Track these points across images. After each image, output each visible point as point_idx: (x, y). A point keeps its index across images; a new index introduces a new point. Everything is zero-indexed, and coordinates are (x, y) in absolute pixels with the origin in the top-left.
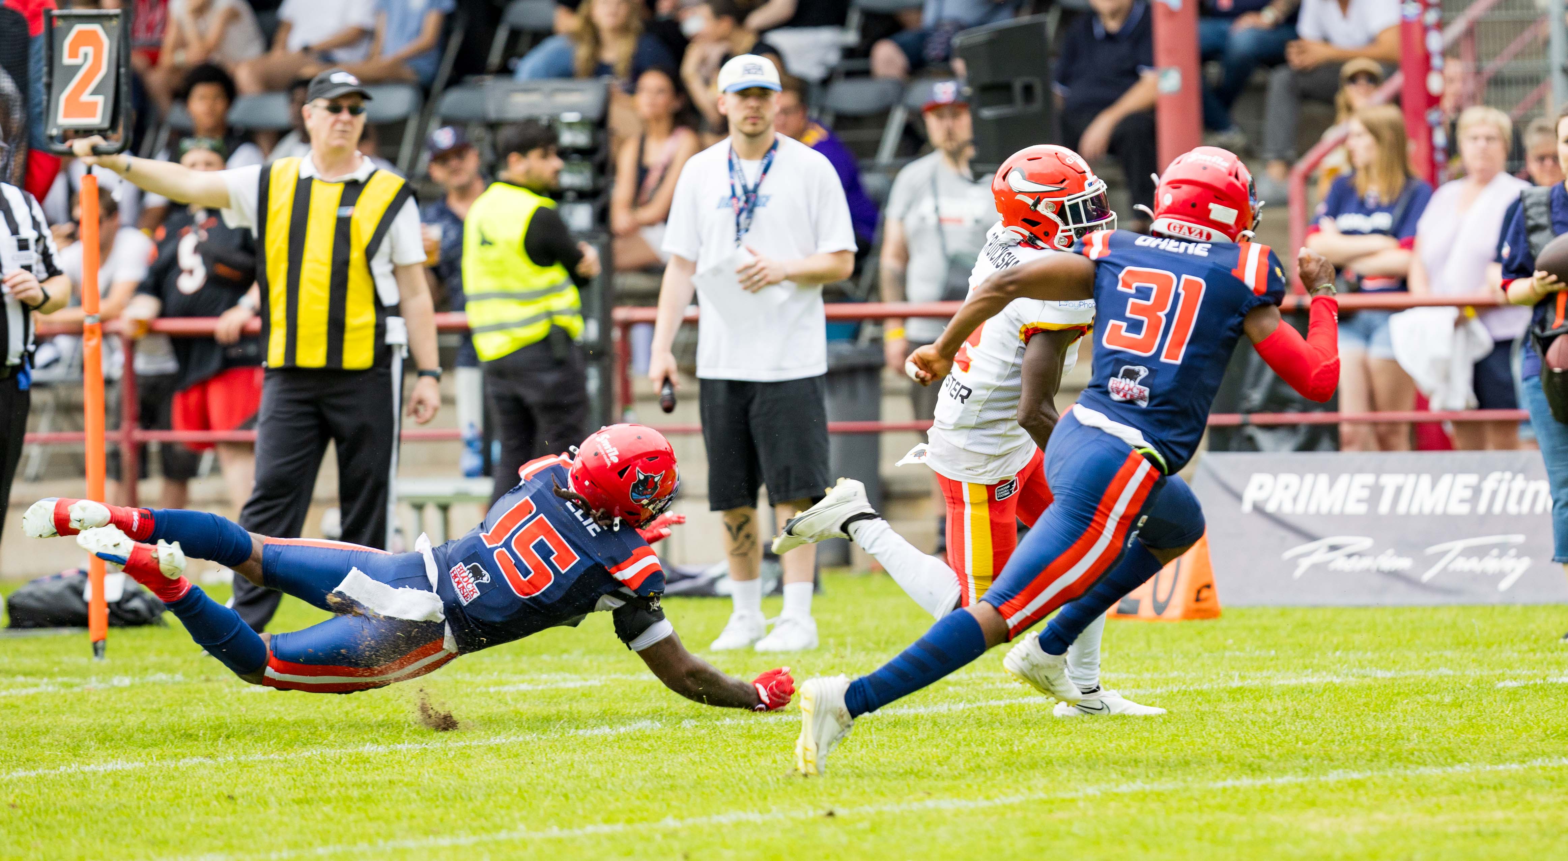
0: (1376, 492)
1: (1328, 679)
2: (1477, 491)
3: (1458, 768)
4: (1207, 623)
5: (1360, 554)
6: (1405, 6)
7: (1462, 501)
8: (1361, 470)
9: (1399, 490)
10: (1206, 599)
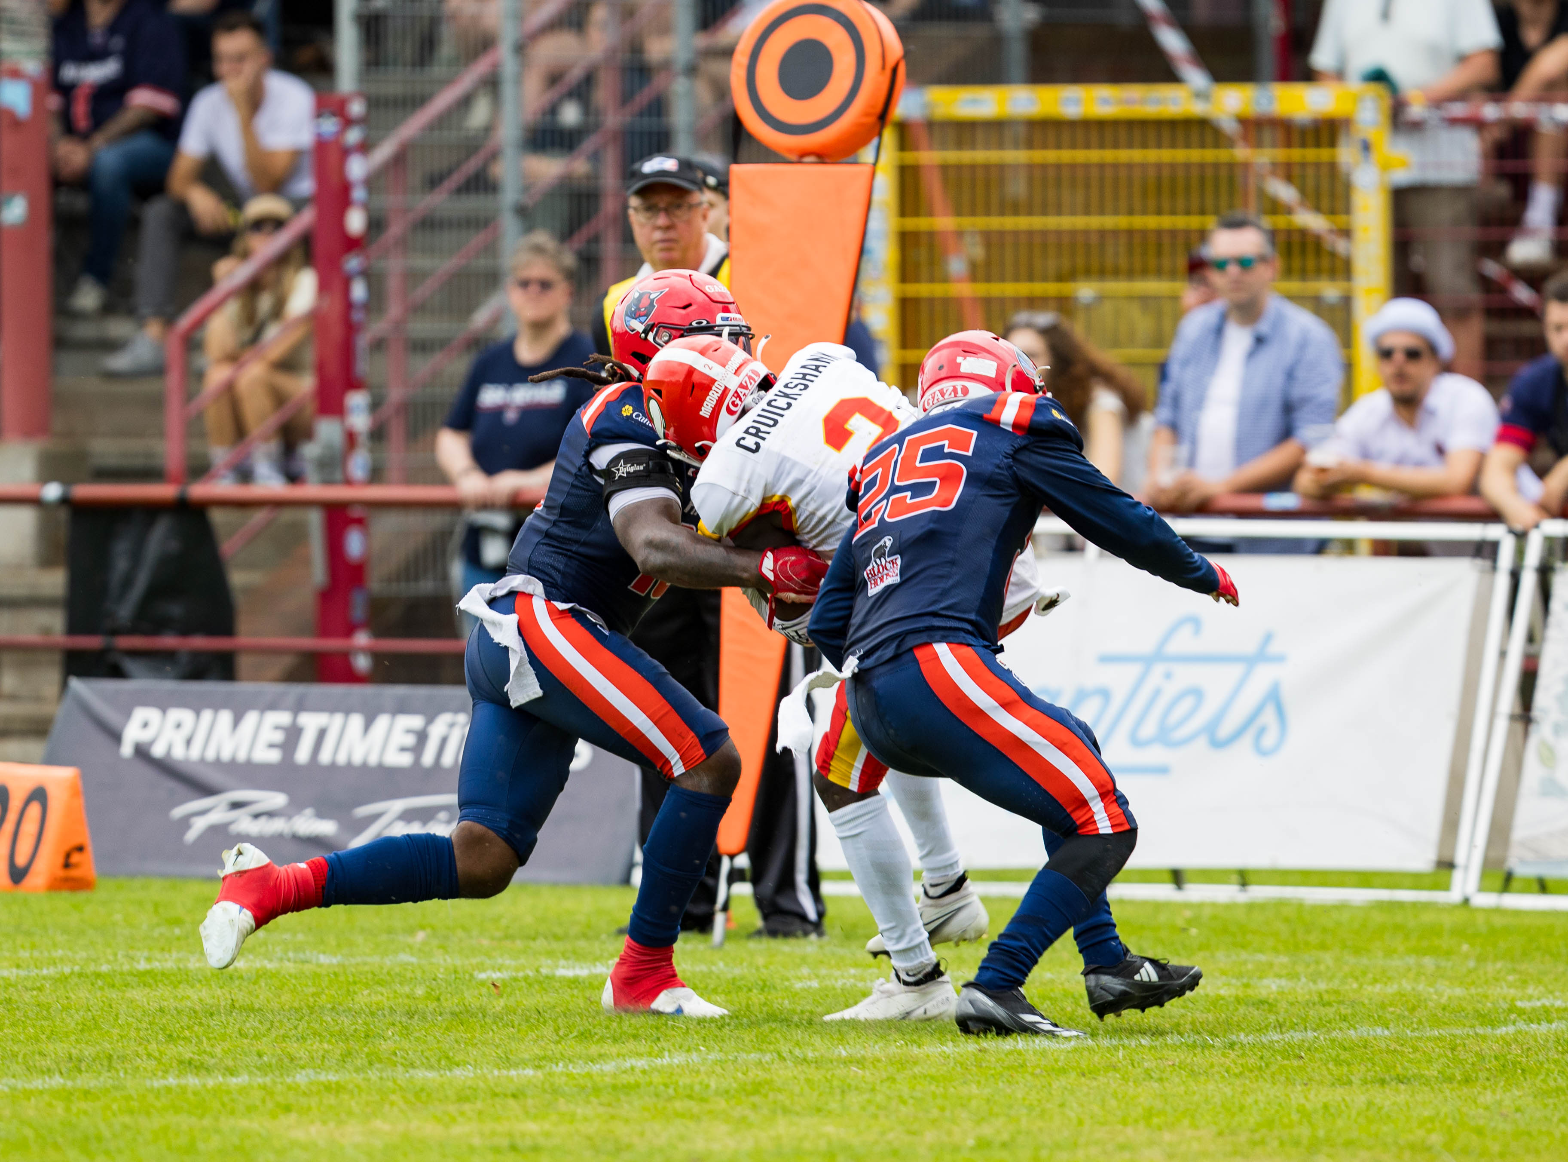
0: (293, 734)
1: (258, 965)
2: (422, 737)
3: (457, 1072)
4: (81, 896)
5: (271, 814)
6: (321, 120)
7: (403, 749)
8: (273, 706)
9: (322, 734)
10: (76, 866)
